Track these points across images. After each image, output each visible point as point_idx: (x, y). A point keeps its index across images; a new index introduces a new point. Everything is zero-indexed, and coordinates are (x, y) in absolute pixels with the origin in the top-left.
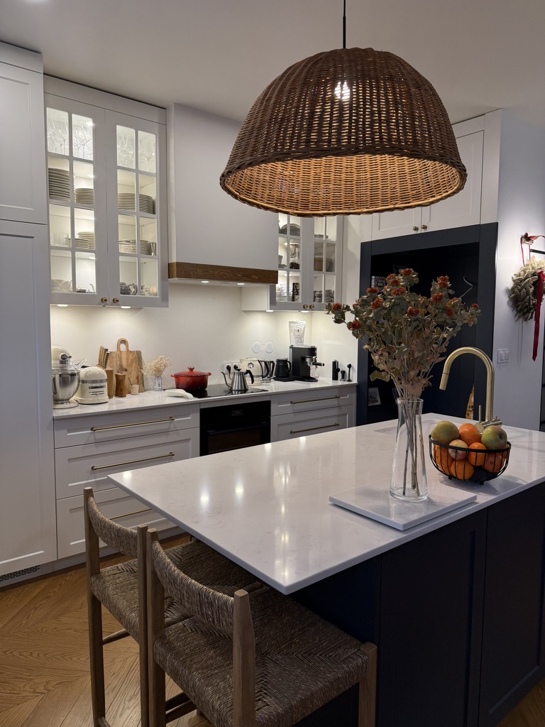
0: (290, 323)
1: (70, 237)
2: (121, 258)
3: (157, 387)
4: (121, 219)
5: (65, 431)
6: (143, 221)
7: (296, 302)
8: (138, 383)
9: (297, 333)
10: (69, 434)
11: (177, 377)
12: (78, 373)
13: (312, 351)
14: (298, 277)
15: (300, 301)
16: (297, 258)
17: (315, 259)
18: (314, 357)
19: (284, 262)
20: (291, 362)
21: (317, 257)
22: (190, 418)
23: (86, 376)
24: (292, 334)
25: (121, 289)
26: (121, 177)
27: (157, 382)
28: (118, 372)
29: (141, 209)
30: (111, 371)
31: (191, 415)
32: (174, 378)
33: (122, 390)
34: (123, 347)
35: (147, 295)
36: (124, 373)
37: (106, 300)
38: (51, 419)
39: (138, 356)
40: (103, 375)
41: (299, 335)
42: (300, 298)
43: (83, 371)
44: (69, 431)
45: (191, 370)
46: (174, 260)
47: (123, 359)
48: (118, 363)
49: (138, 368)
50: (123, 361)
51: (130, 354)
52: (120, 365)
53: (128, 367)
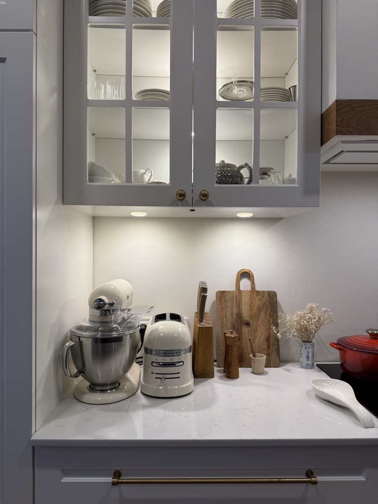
8: (267, 350)
10: (66, 480)
22: (361, 478)
27: (305, 350)
34: (245, 284)
44: (66, 473)
46: (332, 99)
47: (243, 304)
48: (235, 311)
49: (269, 321)
50: (243, 308)
51: (257, 296)
52: (237, 315)
53: (251, 318)
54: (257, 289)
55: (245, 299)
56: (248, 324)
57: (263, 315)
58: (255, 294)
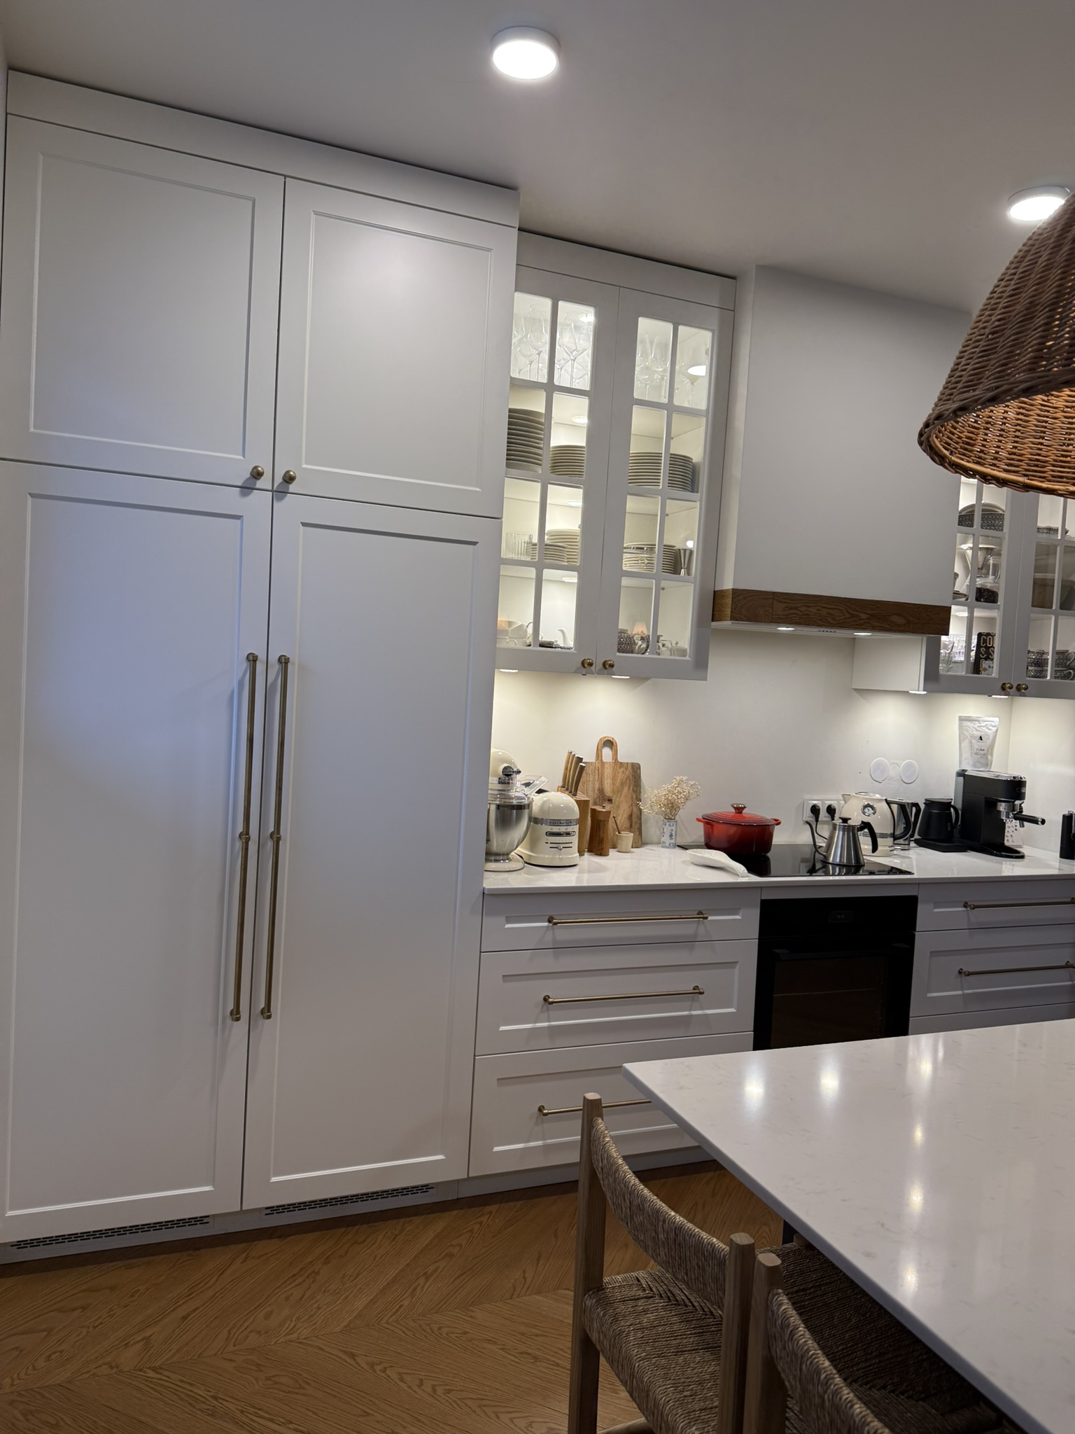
0: (961, 719)
1: (535, 540)
2: (625, 581)
3: (666, 839)
4: (632, 504)
5: (503, 919)
6: (671, 505)
7: (983, 675)
8: (630, 829)
9: (977, 745)
10: (508, 926)
11: (709, 822)
12: (529, 806)
13: (1015, 788)
14: (991, 621)
15: (995, 675)
16: (991, 577)
17: (1035, 581)
18: (1017, 802)
19: (962, 585)
20: (959, 806)
21: (1039, 575)
22: (738, 917)
23: (542, 808)
24: (966, 744)
25: (620, 643)
26: (641, 420)
27: (667, 829)
28: (595, 804)
29: (672, 483)
30: (586, 802)
31: (741, 912)
32: (701, 825)
33: (601, 841)
34: (607, 752)
35: (665, 654)
36: (608, 807)
37: (591, 665)
38: (479, 892)
39: (634, 773)
40: (573, 810)
41: (984, 750)
42: (994, 669)
43: (538, 800)
44: (509, 920)
45: (739, 810)
46: (728, 584)
47: (606, 777)
48: (597, 786)
49: (632, 797)
50: (606, 782)
51: (620, 768)
52: (599, 790)
53: (614, 794)
54: (620, 759)
55: (608, 772)
56: (610, 800)
57: (626, 789)
58: (619, 765)
